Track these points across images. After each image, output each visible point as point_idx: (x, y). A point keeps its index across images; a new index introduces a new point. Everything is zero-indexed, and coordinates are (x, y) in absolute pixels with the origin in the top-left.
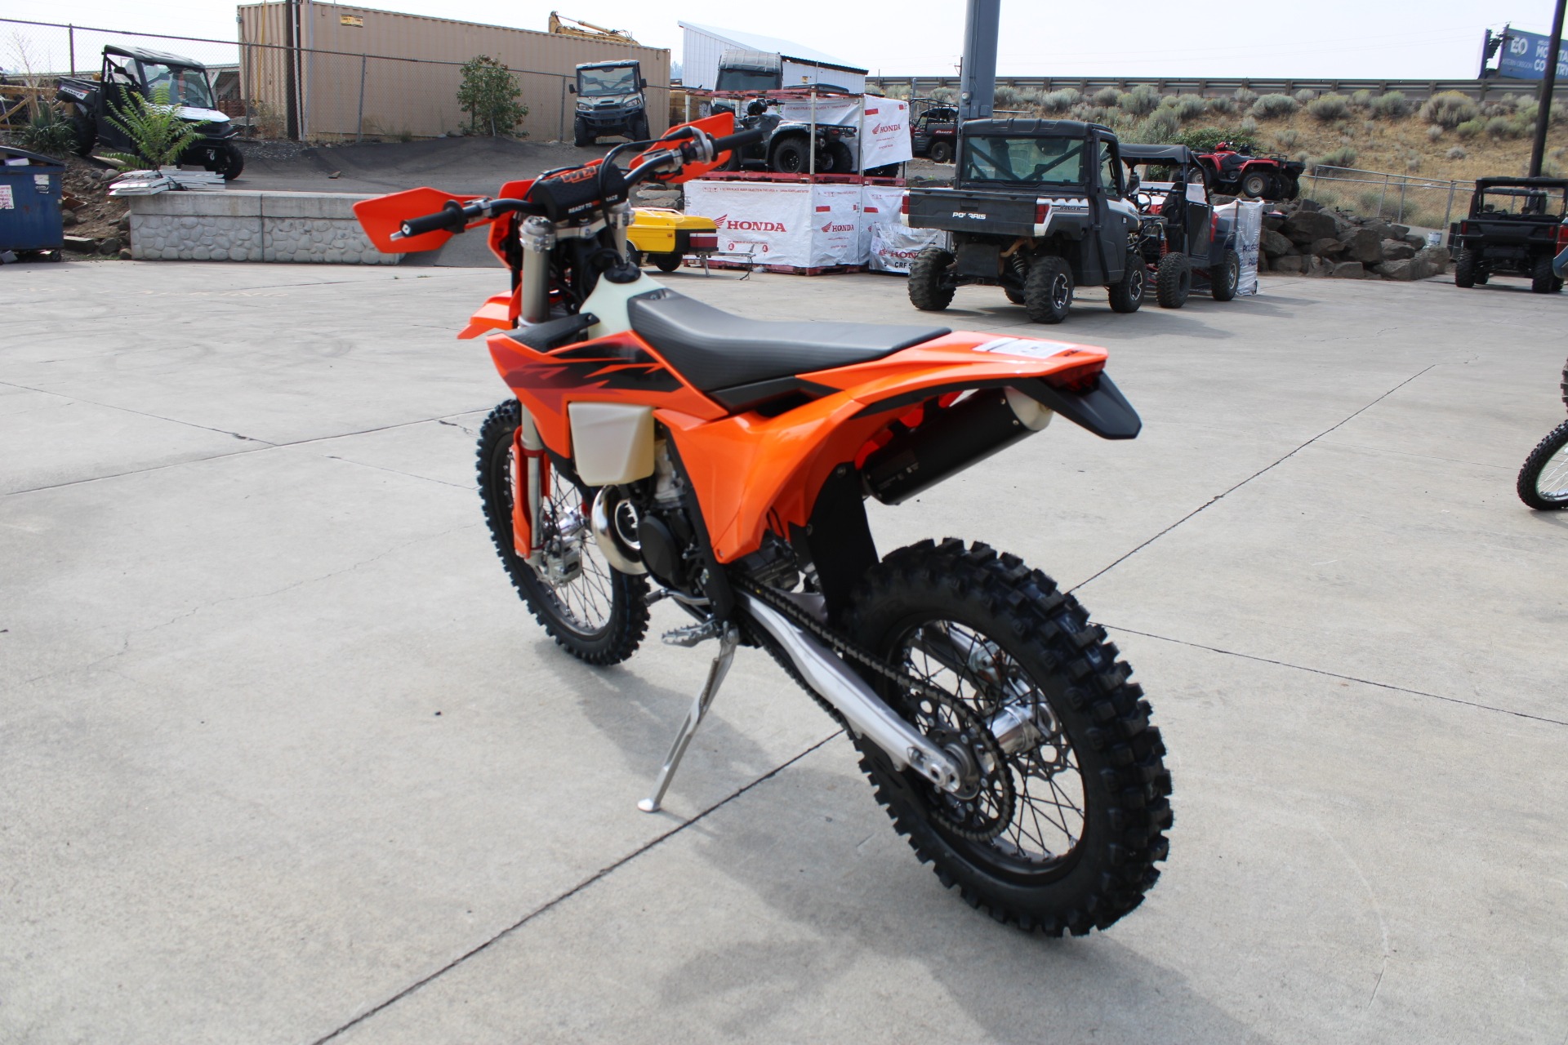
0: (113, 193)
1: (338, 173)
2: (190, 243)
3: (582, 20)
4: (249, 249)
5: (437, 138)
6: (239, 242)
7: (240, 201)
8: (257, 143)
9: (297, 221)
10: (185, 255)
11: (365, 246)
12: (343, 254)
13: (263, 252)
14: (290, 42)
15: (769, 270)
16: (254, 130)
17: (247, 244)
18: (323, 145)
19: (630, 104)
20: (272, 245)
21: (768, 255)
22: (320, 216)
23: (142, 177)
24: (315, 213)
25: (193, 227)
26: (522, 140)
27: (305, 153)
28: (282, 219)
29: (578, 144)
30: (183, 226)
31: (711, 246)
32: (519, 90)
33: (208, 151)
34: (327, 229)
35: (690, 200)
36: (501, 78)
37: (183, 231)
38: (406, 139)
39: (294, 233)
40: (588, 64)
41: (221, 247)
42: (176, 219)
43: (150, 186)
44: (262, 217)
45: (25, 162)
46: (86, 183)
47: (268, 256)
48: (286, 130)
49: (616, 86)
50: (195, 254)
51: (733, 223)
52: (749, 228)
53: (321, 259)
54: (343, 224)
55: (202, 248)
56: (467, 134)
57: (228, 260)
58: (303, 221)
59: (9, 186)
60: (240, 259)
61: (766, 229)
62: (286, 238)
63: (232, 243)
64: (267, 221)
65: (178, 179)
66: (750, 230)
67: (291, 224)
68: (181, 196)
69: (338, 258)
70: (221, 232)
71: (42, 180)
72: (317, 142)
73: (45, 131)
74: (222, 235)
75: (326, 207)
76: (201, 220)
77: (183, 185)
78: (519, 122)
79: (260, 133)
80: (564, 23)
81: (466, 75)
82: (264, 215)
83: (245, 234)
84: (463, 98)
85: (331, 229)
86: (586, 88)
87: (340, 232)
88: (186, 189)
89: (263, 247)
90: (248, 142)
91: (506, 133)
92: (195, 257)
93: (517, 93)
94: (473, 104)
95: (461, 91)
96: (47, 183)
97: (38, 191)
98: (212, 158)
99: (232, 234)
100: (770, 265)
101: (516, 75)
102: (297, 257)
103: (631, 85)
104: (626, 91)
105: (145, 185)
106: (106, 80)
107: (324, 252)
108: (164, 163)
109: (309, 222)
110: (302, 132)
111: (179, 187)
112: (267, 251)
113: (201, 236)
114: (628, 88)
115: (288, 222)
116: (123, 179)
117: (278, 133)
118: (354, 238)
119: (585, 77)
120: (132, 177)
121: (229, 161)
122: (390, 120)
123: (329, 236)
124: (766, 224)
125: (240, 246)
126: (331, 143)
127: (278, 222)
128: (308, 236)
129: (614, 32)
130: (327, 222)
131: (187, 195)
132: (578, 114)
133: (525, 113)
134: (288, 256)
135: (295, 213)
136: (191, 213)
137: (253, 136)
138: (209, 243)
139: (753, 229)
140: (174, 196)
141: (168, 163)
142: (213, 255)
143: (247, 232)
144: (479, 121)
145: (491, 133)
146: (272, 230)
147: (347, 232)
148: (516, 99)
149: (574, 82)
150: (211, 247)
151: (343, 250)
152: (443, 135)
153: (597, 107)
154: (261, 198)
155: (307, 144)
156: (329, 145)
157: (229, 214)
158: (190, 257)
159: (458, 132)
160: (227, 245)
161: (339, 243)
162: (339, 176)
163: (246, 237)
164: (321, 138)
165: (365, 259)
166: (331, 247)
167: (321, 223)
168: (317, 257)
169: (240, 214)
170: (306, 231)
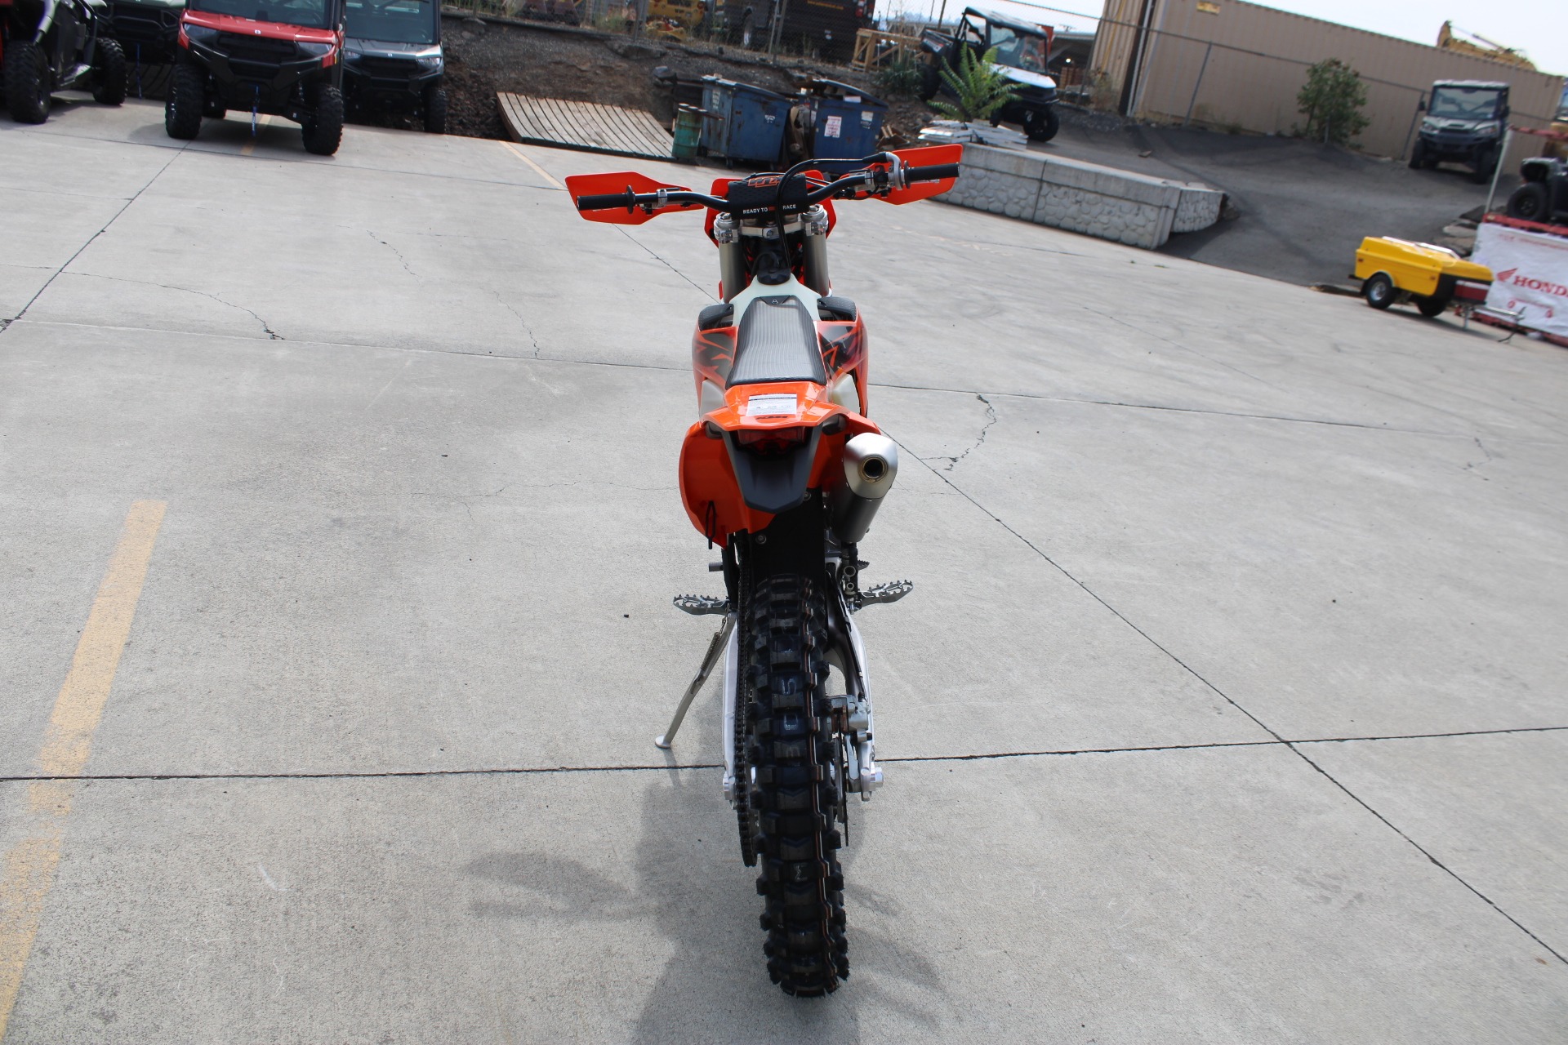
0: (921, 137)
1: (1148, 152)
2: (974, 193)
3: (1478, 33)
4: (1024, 208)
5: (1265, 135)
6: (1016, 200)
7: (1026, 162)
8: (1085, 112)
9: (1072, 191)
10: (968, 202)
11: (1127, 227)
12: (1105, 229)
13: (1035, 212)
14: (1141, 22)
15: (1546, 338)
16: (1086, 100)
17: (1023, 203)
18: (1148, 124)
19: (1483, 132)
20: (1044, 208)
21: (1551, 322)
22: (1093, 190)
23: (948, 127)
24: (1089, 186)
25: (980, 179)
26: (1354, 153)
27: (1128, 129)
28: (1059, 186)
29: (1414, 165)
30: (973, 176)
31: (1480, 298)
32: (1364, 99)
33: (1027, 112)
34: (1097, 203)
35: (1481, 245)
36: (1347, 84)
37: (971, 181)
38: (1234, 131)
39: (1065, 201)
40: (1449, 82)
41: (1000, 201)
42: (968, 169)
43: (952, 136)
44: (1041, 181)
45: (857, 99)
46: (916, 124)
47: (1038, 218)
48: (1118, 104)
49: (1477, 108)
50: (977, 203)
51: (1521, 279)
52: (1538, 287)
53: (1084, 231)
54: (1112, 201)
55: (983, 199)
56: (1298, 136)
57: (1002, 214)
58: (1076, 191)
59: (840, 118)
60: (1013, 215)
61: (1556, 293)
62: (1057, 204)
63: (1009, 199)
64: (1045, 186)
65: (981, 133)
66: (1538, 291)
67: (1065, 193)
68: (978, 149)
69: (1099, 232)
70: (1003, 187)
71: (867, 117)
72: (1144, 120)
73: (899, 75)
74: (1003, 190)
75: (1100, 183)
76: (989, 173)
77: (985, 139)
78: (1356, 132)
79: (1092, 102)
80: (1456, 34)
81: (1312, 76)
82: (1044, 178)
83: (1022, 193)
84: (1304, 99)
85: (1100, 204)
86: (1440, 107)
87: (1107, 209)
88: (986, 144)
89: (1035, 209)
90: (1078, 110)
91: (1340, 141)
92: (976, 205)
93: (1362, 103)
94: (1313, 106)
95: (1303, 92)
96: (871, 120)
97: (861, 125)
98: (1029, 119)
99: (1012, 191)
100: (1549, 334)
101: (1364, 84)
102: (1063, 224)
103: (1490, 111)
104: (1482, 117)
105: (948, 134)
106: (959, 37)
107: (1088, 224)
108: (978, 117)
109: (1081, 193)
110: (1132, 108)
111: (980, 141)
112: (1038, 213)
113: (985, 187)
114: (1486, 114)
115: (1063, 190)
116: (932, 126)
117: (1108, 106)
118: (1119, 217)
119: (1441, 95)
120: (941, 125)
121: (1046, 124)
122: (1224, 108)
123: (1096, 210)
124: (1560, 287)
125: (1017, 203)
126: (1157, 123)
127: (1055, 188)
128: (1077, 206)
129: (1509, 51)
130: (1099, 197)
131: (983, 150)
132: (1421, 134)
133: (1366, 124)
134: (1055, 222)
135: (1072, 183)
136: (982, 165)
137: (1084, 105)
138: (990, 195)
139: (1542, 290)
140: (971, 148)
141: (984, 117)
142: (992, 207)
143: (1024, 193)
144: (1315, 125)
145: (1322, 139)
146: (1047, 195)
147: (1114, 210)
148: (1359, 109)
149: (1427, 99)
150: (991, 200)
151: (1105, 226)
152: (1271, 133)
153: (1443, 130)
154: (1045, 163)
155: (1133, 120)
156: (1153, 125)
157: (1013, 172)
158: (971, 205)
159: (1288, 132)
160: (1005, 200)
161: (1104, 219)
162: (1150, 155)
163: (1023, 196)
164: (1150, 117)
165: (1123, 239)
166: (1096, 220)
167: (1092, 196)
168: (1080, 227)
169: (1024, 174)
170: (1077, 202)
